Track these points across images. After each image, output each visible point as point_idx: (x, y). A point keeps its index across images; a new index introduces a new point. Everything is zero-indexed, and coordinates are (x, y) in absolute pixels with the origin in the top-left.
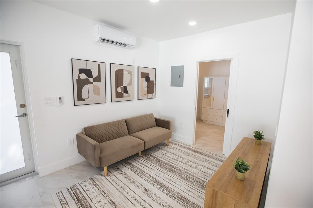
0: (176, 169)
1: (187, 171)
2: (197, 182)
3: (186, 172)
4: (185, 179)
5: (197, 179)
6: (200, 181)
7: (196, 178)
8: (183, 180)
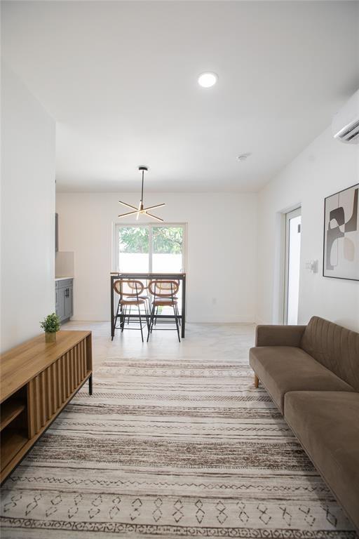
0: (184, 460)
1: (153, 469)
2: (116, 451)
3: (153, 464)
4: (145, 443)
5: (118, 457)
6: (110, 457)
7: (122, 458)
8: (146, 439)
